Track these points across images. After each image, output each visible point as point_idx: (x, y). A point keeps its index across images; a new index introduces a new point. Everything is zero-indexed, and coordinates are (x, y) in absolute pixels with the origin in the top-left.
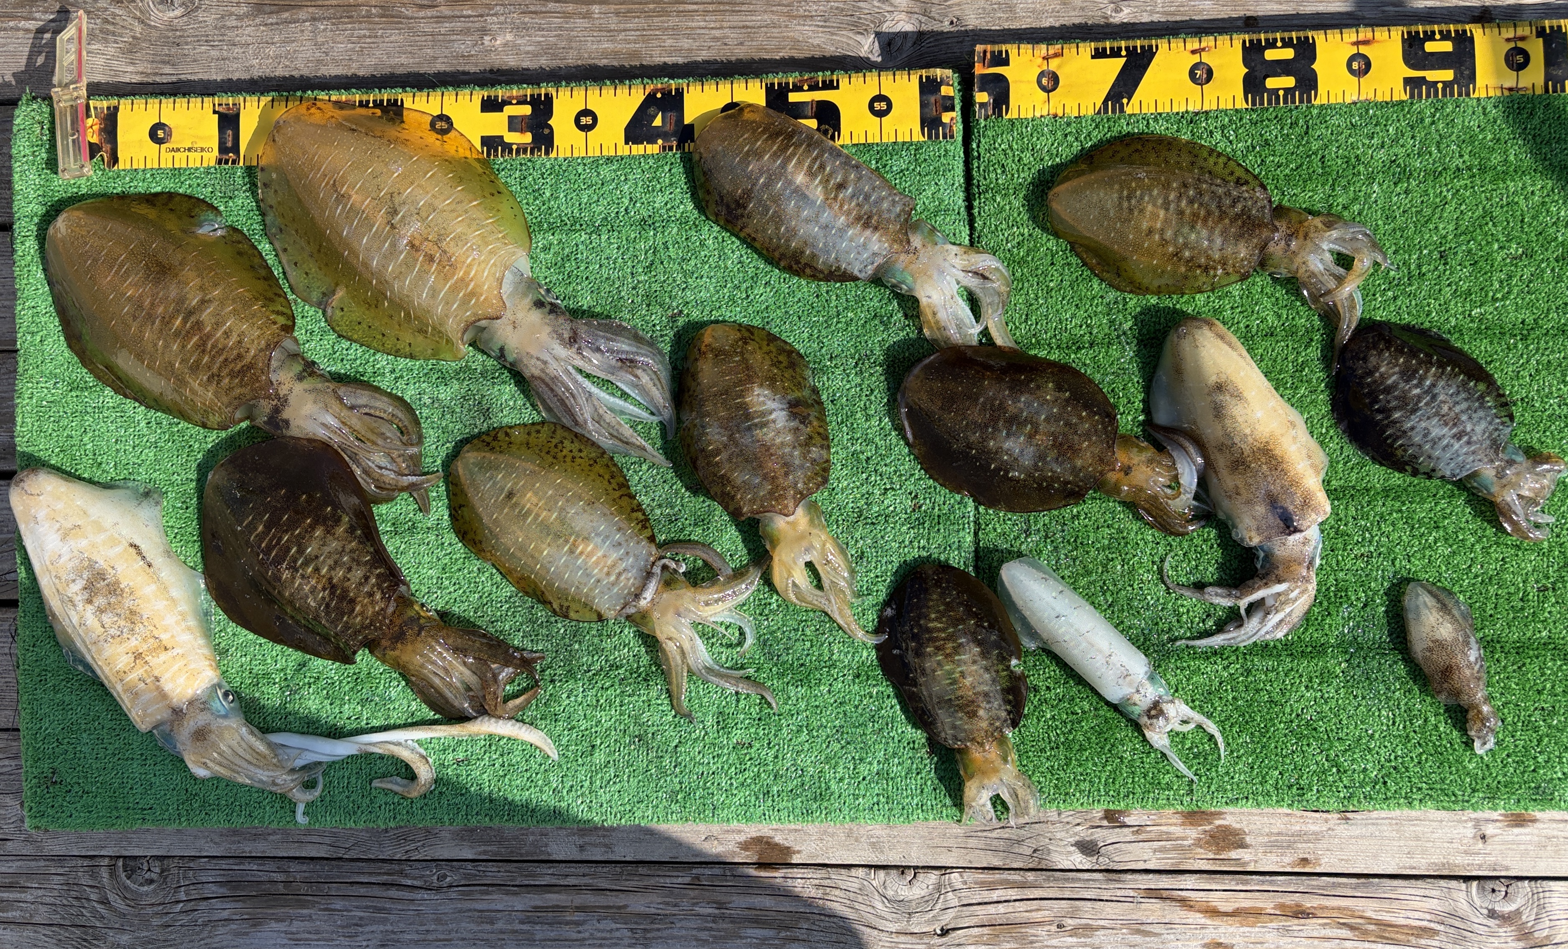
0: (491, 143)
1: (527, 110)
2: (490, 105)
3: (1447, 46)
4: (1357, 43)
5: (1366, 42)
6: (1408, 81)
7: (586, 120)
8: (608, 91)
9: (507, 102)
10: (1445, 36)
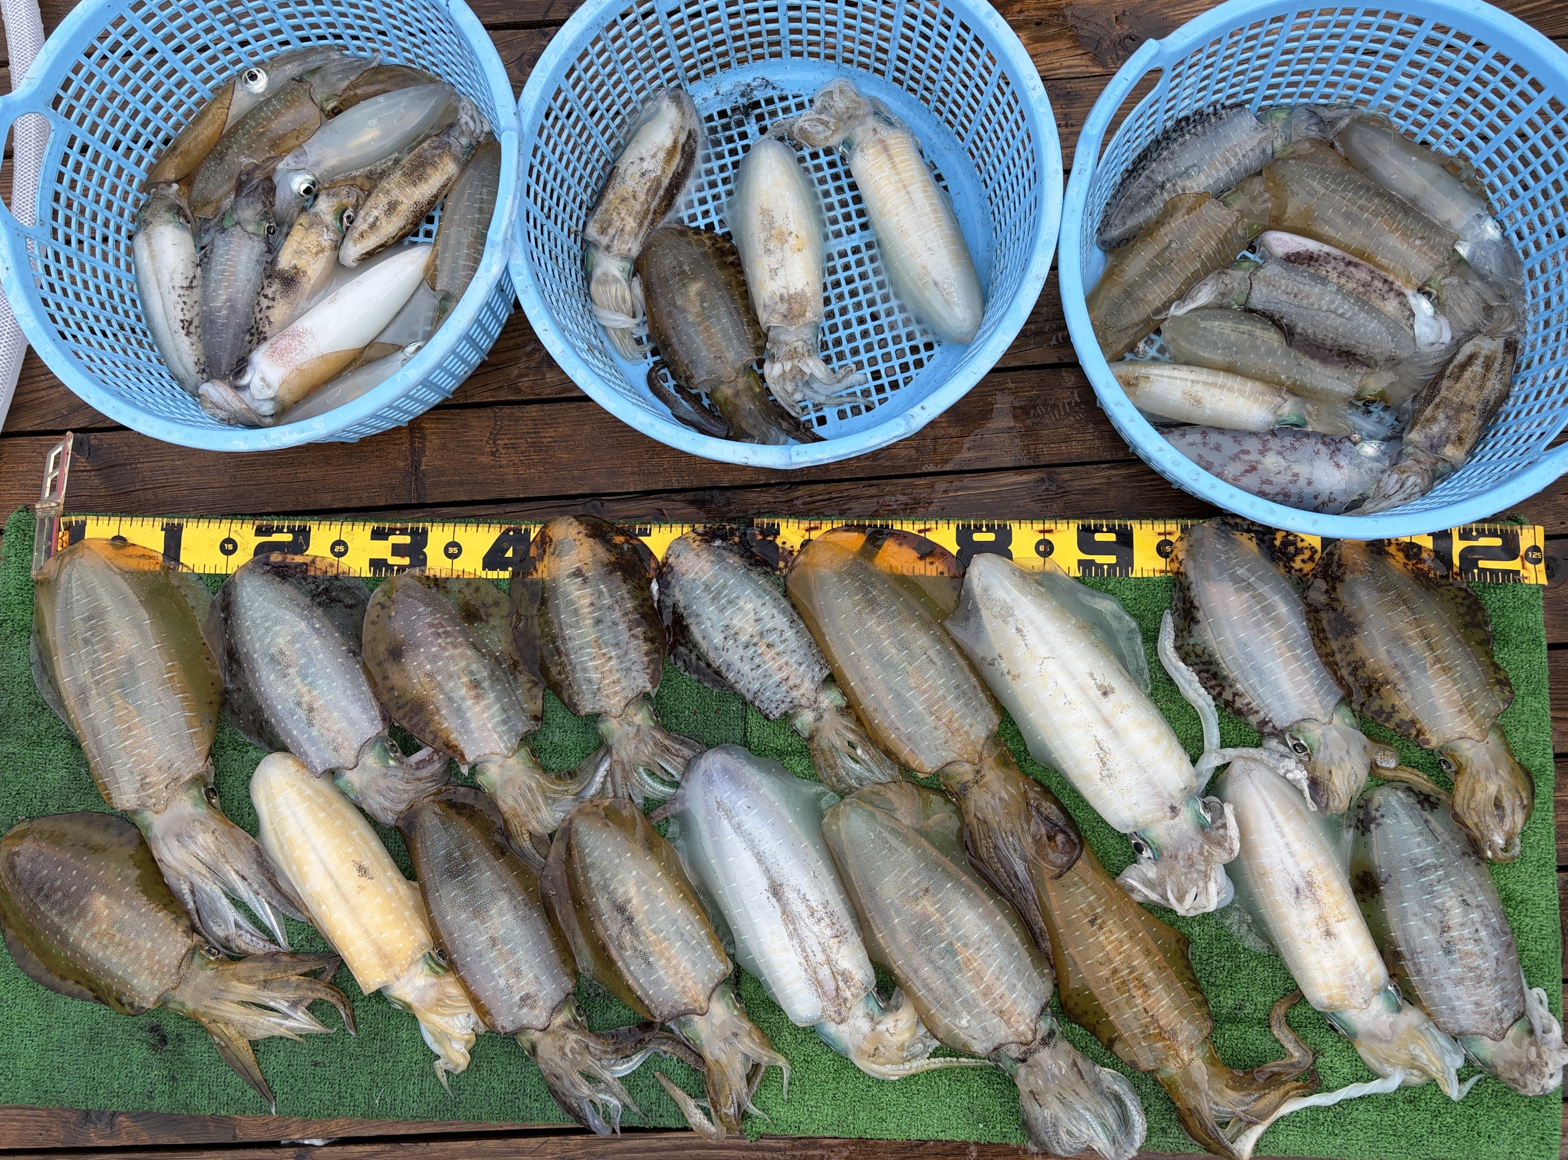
0: (377, 564)
1: (406, 540)
2: (378, 535)
3: (1112, 537)
4: (1043, 532)
5: (1050, 531)
6: (1081, 563)
7: (454, 550)
8: (472, 528)
9: (392, 532)
10: (1110, 530)
